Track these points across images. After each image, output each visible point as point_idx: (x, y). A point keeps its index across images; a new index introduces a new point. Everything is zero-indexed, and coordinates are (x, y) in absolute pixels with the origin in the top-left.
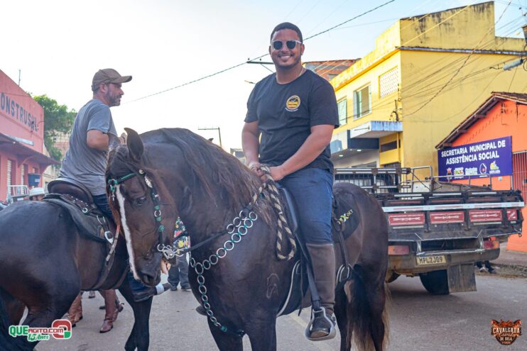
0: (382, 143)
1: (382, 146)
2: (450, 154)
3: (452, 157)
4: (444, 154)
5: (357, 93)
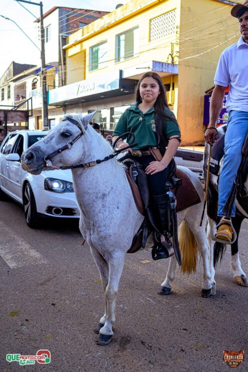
5: (119, 37)
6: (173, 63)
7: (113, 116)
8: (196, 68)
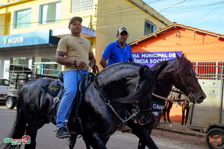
7: (35, 63)
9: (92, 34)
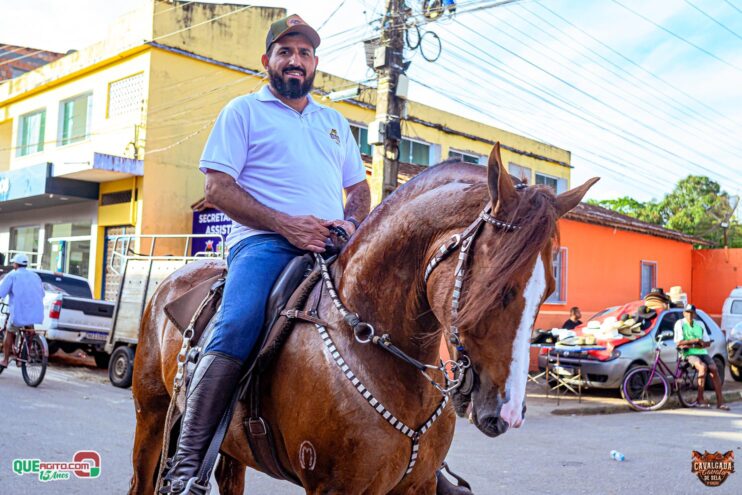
0: (104, 191)
1: (104, 195)
2: (213, 220)
3: (215, 224)
4: (203, 219)
5: (66, 105)
6: (136, 157)
7: (50, 240)
8: (177, 166)
9: (131, 169)
